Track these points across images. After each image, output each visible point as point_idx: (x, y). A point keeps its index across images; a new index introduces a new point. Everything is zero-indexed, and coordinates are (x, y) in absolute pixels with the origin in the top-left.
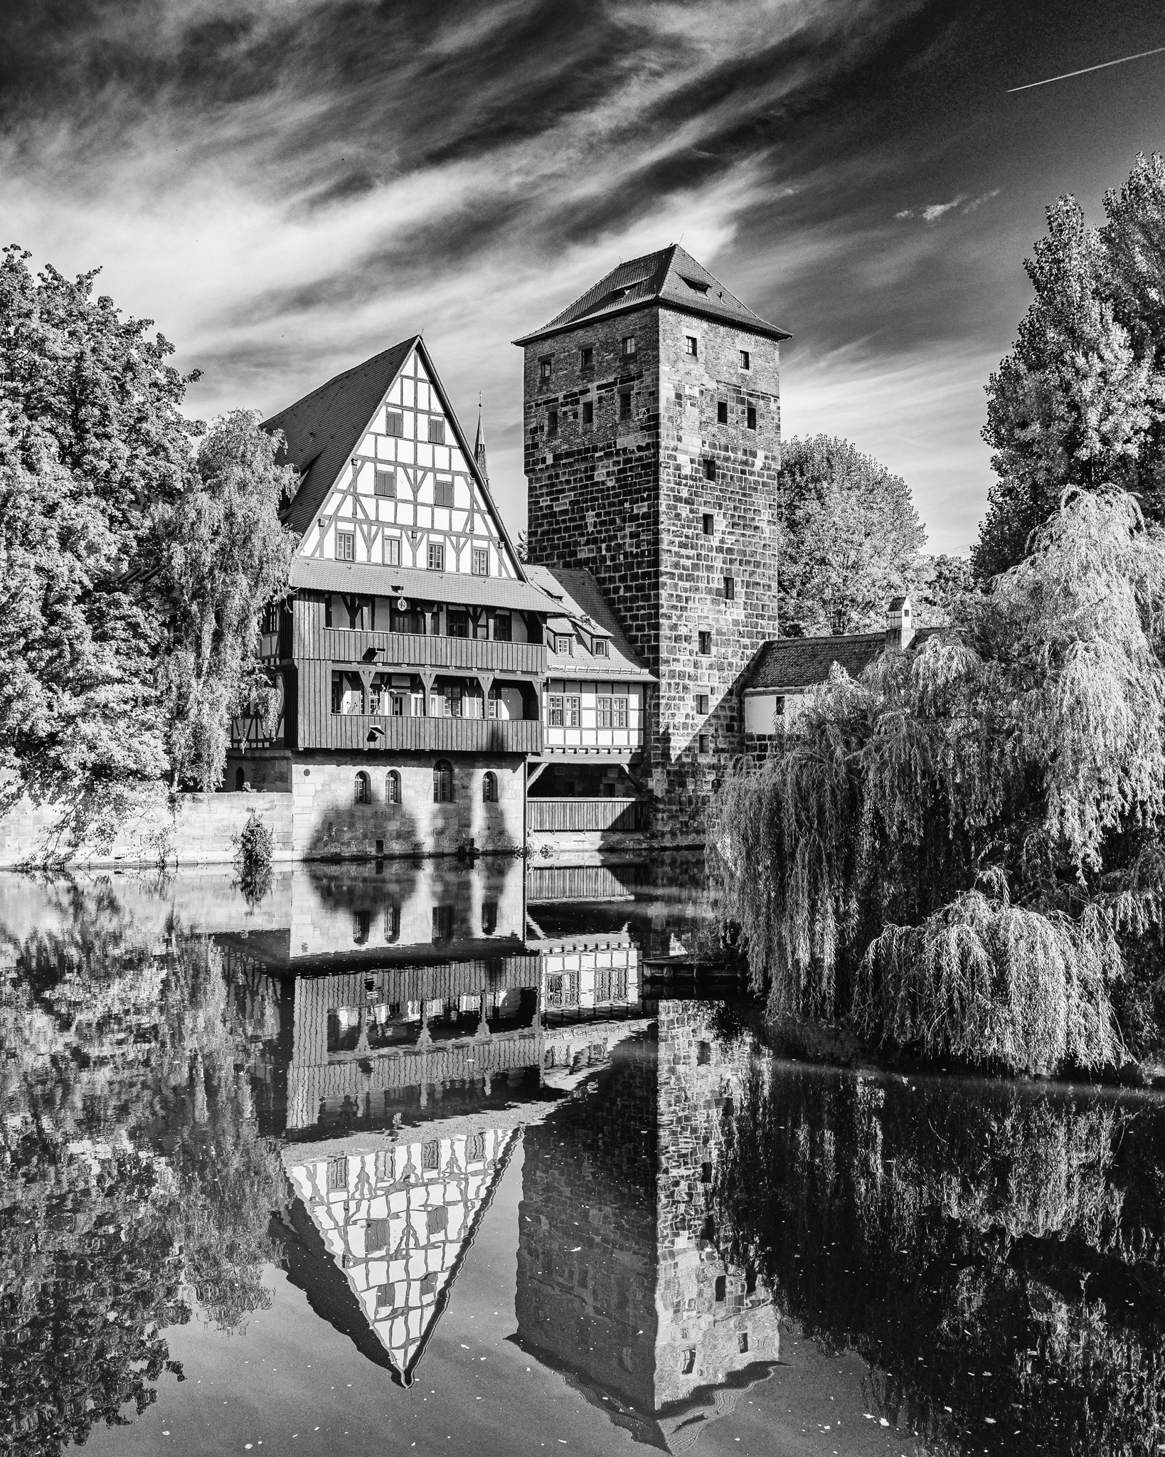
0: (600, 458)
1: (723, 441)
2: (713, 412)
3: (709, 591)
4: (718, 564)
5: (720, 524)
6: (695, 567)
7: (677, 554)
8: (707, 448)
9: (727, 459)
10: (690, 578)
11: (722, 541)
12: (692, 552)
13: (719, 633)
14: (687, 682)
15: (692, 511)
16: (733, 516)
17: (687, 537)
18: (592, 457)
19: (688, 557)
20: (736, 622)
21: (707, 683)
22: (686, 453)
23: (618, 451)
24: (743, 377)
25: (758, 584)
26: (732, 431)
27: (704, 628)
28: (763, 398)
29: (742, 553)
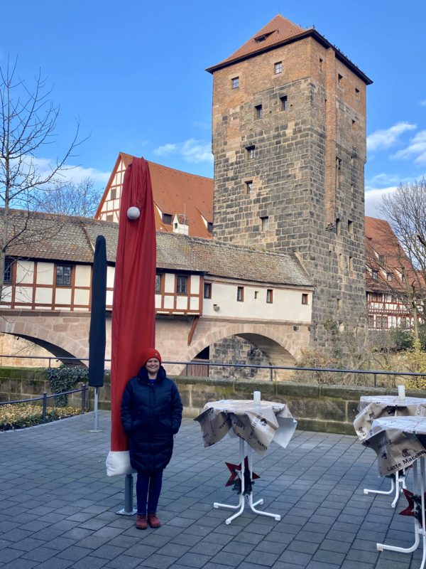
1: (259, 130)
3: (247, 229)
5: (258, 183)
6: (238, 217)
8: (245, 140)
9: (262, 140)
10: (234, 224)
11: (259, 195)
12: (234, 209)
15: (236, 184)
17: (232, 201)
19: (233, 213)
20: (269, 245)
22: (231, 149)
24: (276, 79)
25: (290, 215)
26: (266, 120)
29: (278, 197)
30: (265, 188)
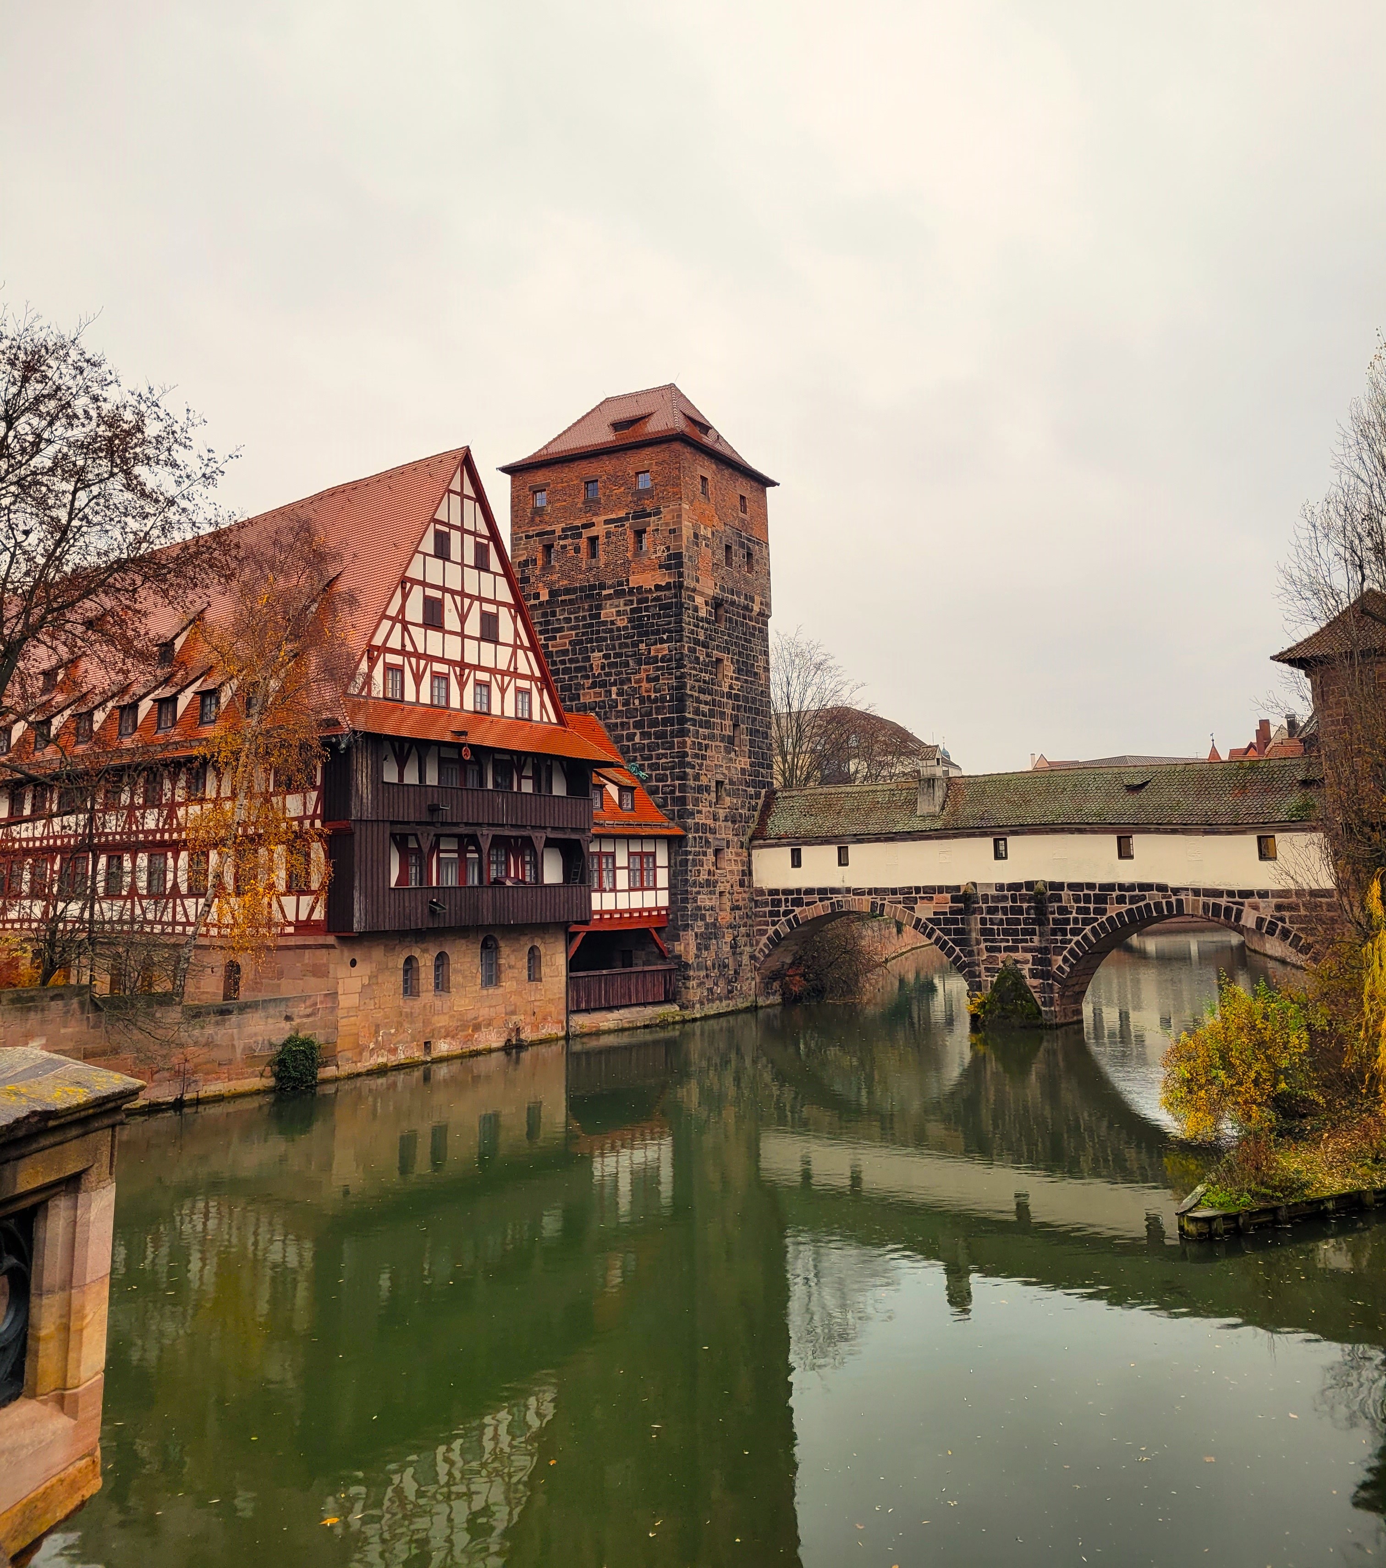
0: (609, 597)
1: (730, 585)
2: (721, 554)
3: (722, 738)
4: (728, 711)
5: (729, 669)
6: (712, 714)
7: (698, 701)
8: (718, 591)
9: (733, 603)
10: (708, 725)
11: (731, 687)
12: (708, 698)
13: (731, 782)
14: (708, 835)
15: (708, 655)
16: (738, 661)
17: (705, 682)
18: (599, 594)
19: (706, 703)
20: (743, 771)
21: (724, 836)
22: (702, 594)
23: (631, 590)
24: (743, 520)
25: (758, 731)
26: (736, 574)
27: (720, 777)
28: (758, 544)
29: (746, 699)
30: (737, 679)
